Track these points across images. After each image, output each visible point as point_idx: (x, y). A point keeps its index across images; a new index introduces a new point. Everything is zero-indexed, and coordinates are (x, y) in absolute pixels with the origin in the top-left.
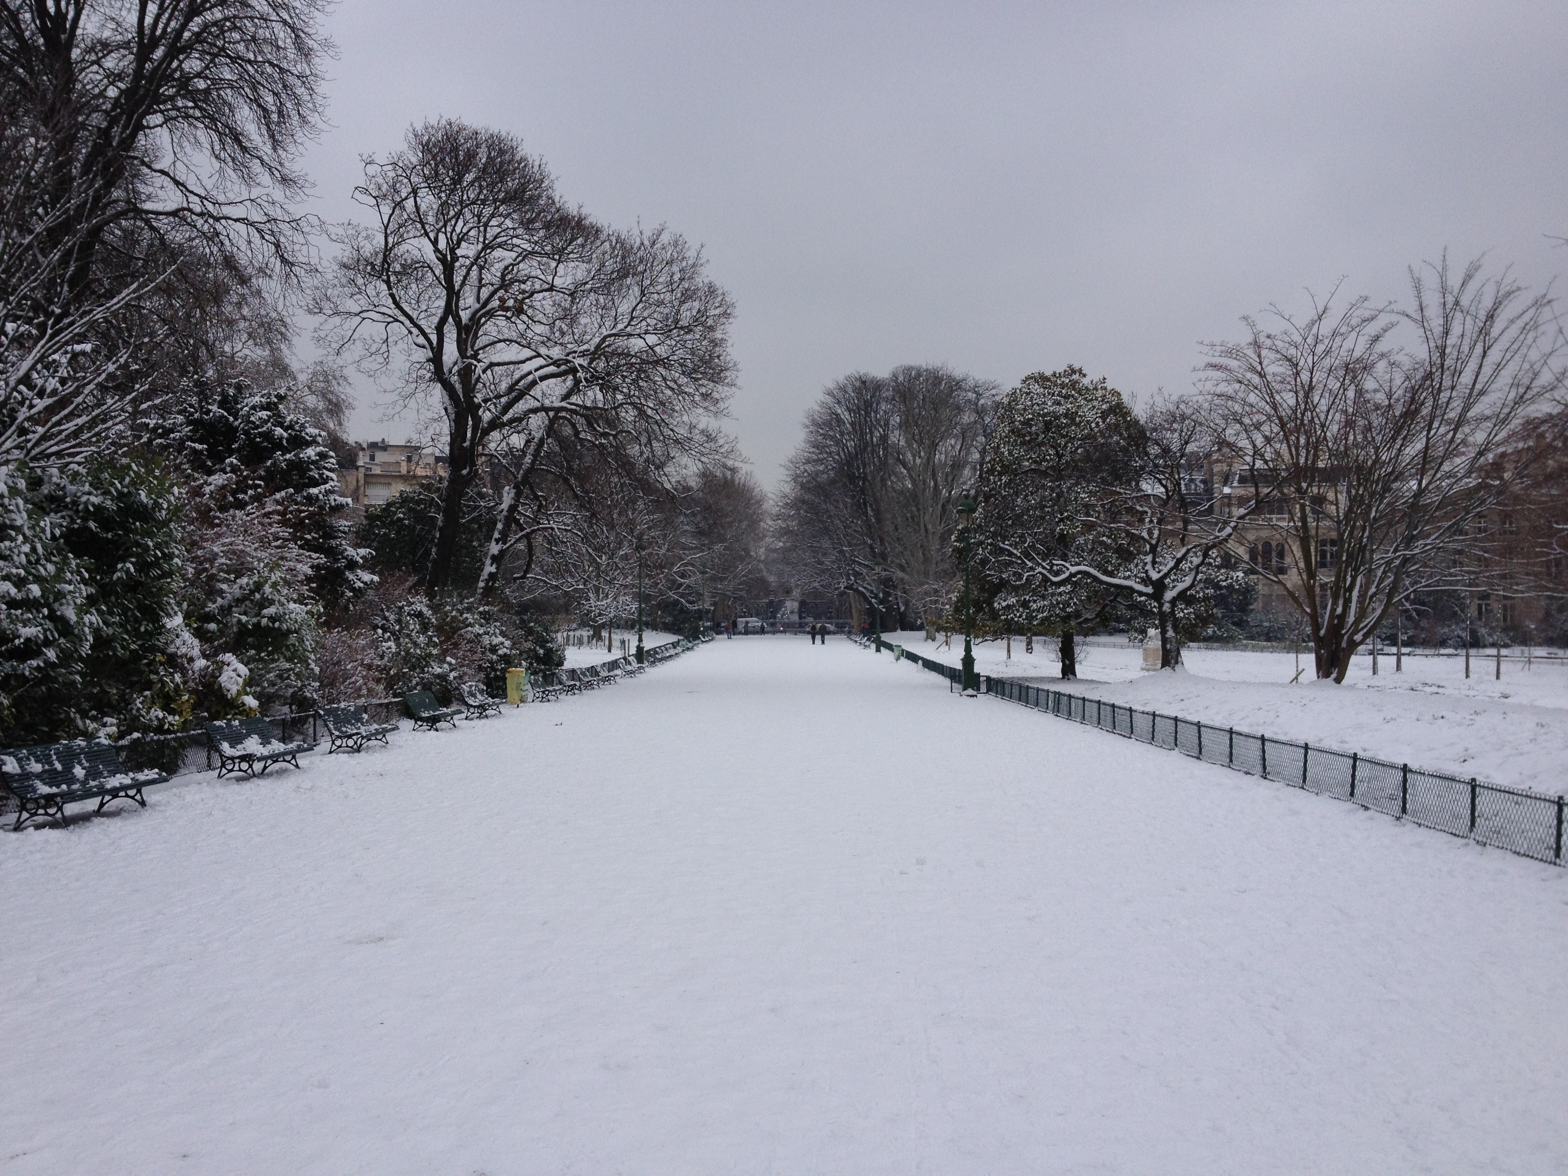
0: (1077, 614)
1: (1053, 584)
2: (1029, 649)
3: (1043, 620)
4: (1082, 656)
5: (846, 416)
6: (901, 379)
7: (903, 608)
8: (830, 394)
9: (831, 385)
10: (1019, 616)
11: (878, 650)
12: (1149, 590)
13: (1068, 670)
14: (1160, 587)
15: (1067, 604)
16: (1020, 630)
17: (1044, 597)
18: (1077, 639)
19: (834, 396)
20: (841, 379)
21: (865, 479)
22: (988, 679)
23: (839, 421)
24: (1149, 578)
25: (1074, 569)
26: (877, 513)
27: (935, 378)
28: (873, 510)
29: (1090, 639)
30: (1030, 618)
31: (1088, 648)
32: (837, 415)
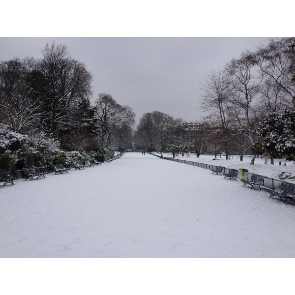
0: (175, 150)
4: (176, 155)
6: (154, 113)
7: (154, 148)
11: (151, 154)
12: (181, 148)
13: (174, 157)
17: (171, 148)
21: (149, 128)
22: (164, 157)
23: (144, 119)
25: (173, 145)
26: (150, 134)
30: (169, 150)
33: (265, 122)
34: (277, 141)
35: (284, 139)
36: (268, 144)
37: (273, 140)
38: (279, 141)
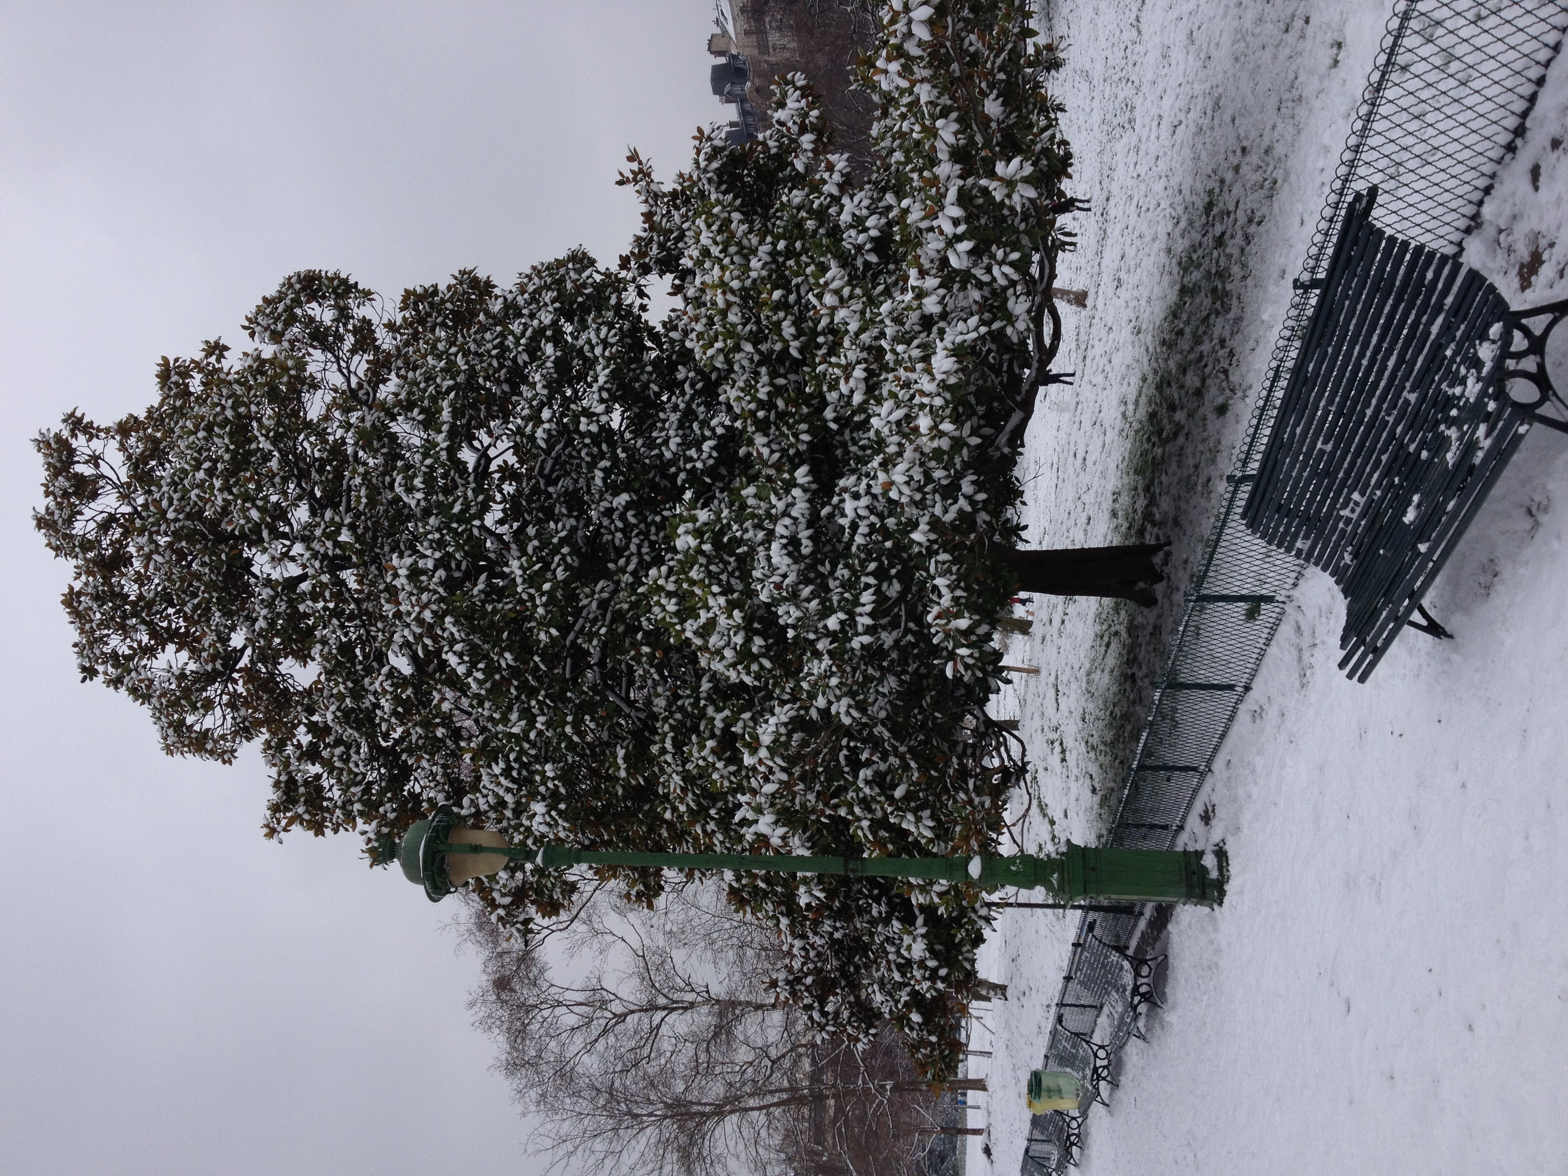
33: (816, 1015)
34: (901, 986)
35: (891, 957)
36: (916, 1017)
37: (897, 1002)
38: (903, 975)
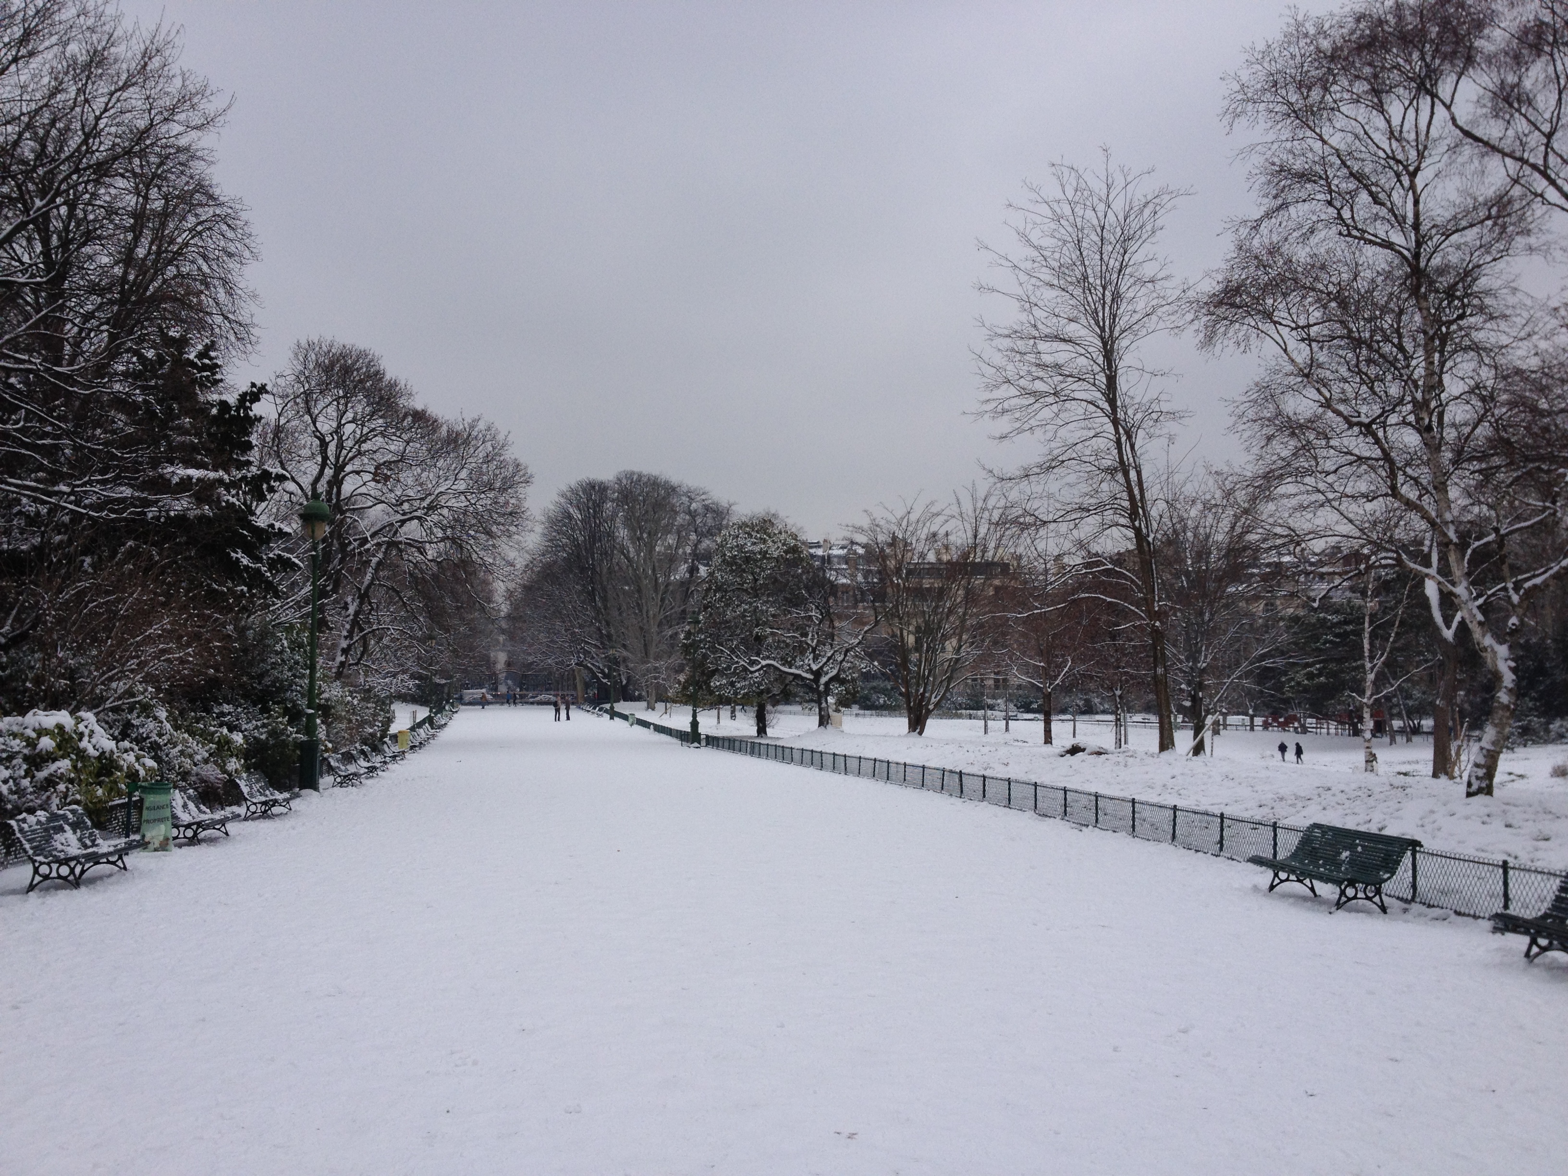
0: (768, 691)
1: (752, 672)
2: (733, 716)
3: (744, 694)
4: (774, 721)
5: (576, 514)
6: (624, 481)
7: (624, 682)
8: (563, 495)
9: (564, 488)
10: (728, 692)
11: (612, 718)
12: (812, 677)
13: (762, 731)
14: (818, 674)
15: (760, 684)
16: (727, 701)
17: (745, 679)
18: (769, 707)
19: (566, 498)
20: (573, 484)
21: (593, 570)
22: (707, 737)
23: (570, 517)
24: (811, 669)
25: (764, 663)
26: (604, 599)
27: (654, 483)
28: (600, 597)
29: (780, 708)
30: (736, 694)
31: (779, 716)
32: (569, 513)
